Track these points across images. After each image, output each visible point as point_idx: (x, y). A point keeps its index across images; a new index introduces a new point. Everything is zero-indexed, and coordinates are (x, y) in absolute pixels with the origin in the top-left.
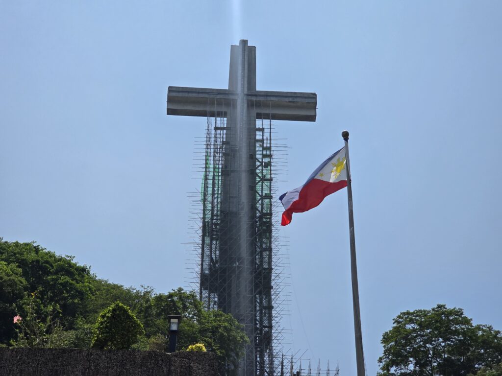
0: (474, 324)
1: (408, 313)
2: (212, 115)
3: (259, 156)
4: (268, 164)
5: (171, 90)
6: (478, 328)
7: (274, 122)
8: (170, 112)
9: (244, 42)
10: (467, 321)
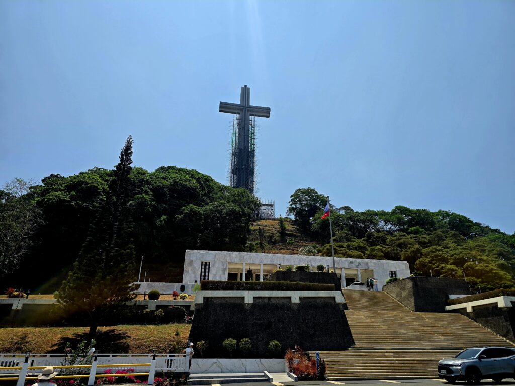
0: (319, 193)
1: (300, 189)
2: (235, 113)
3: (250, 129)
4: (254, 133)
5: (221, 103)
6: (320, 195)
7: (256, 117)
8: (220, 111)
9: (246, 86)
10: (317, 193)
